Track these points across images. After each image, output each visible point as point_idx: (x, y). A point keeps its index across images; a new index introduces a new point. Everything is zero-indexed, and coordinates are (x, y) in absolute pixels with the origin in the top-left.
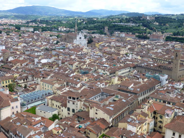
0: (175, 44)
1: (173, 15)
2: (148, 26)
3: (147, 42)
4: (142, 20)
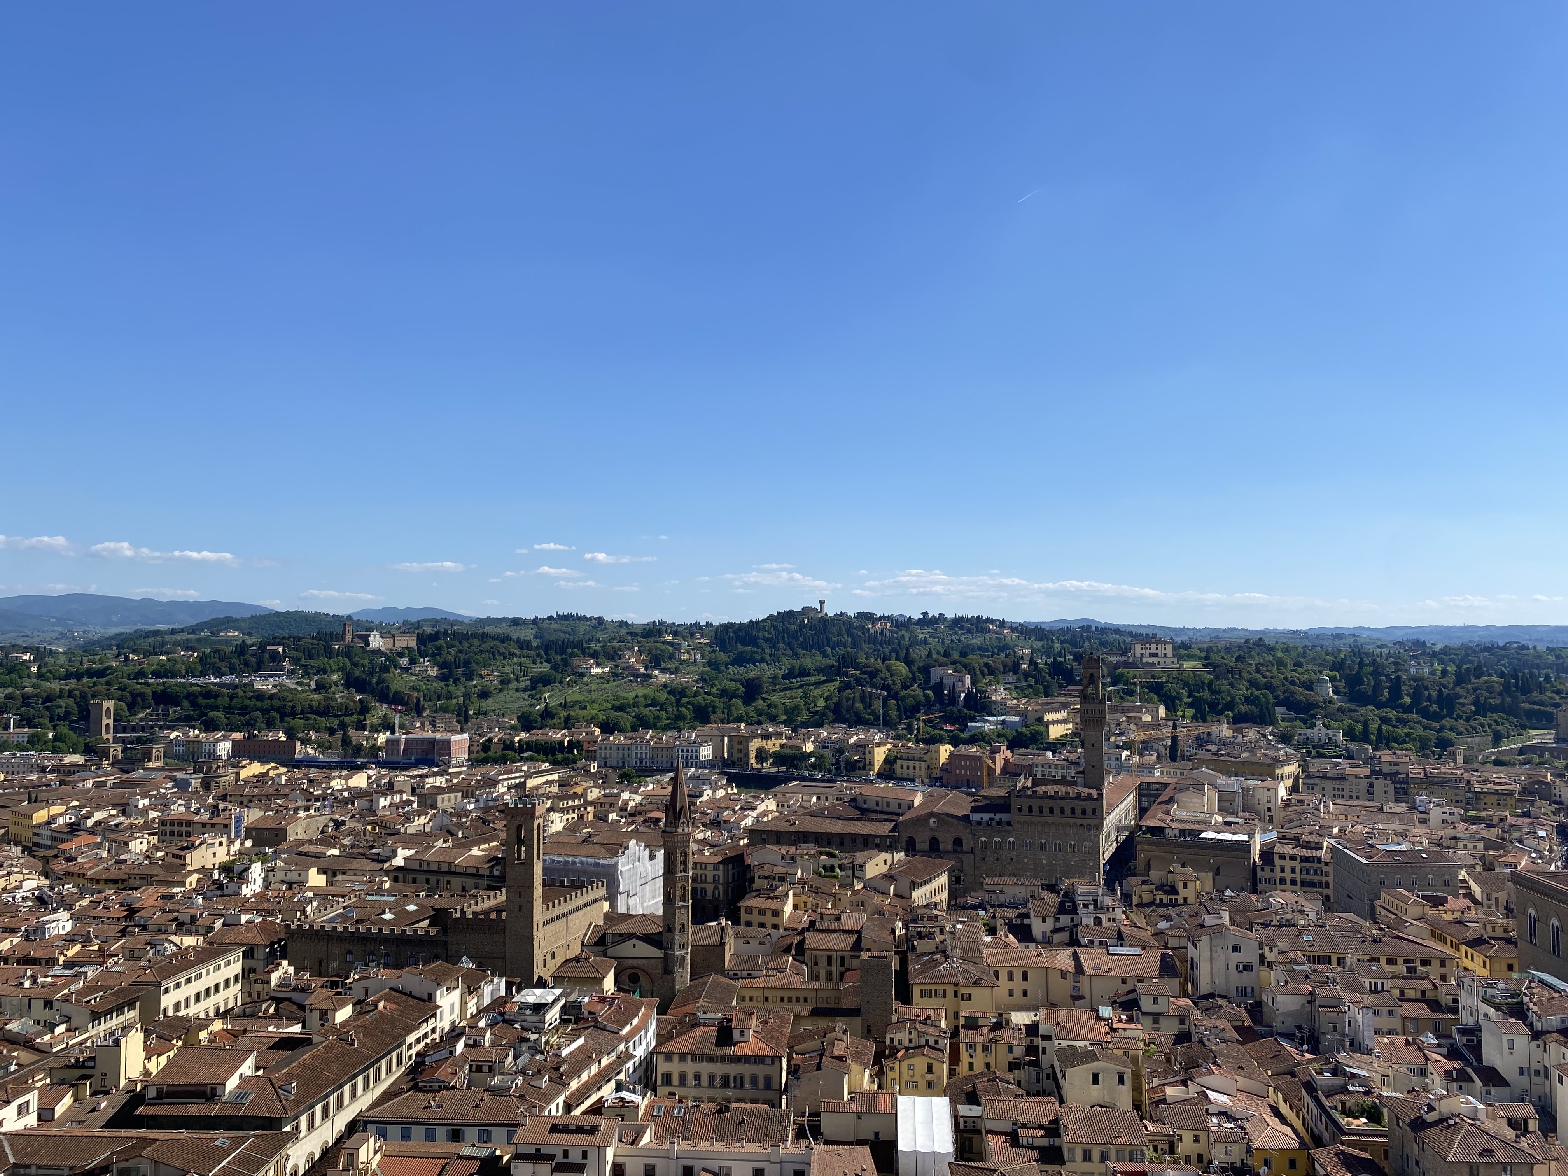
0: (529, 776)
1: (516, 622)
2: (378, 683)
3: (369, 777)
4: (339, 653)
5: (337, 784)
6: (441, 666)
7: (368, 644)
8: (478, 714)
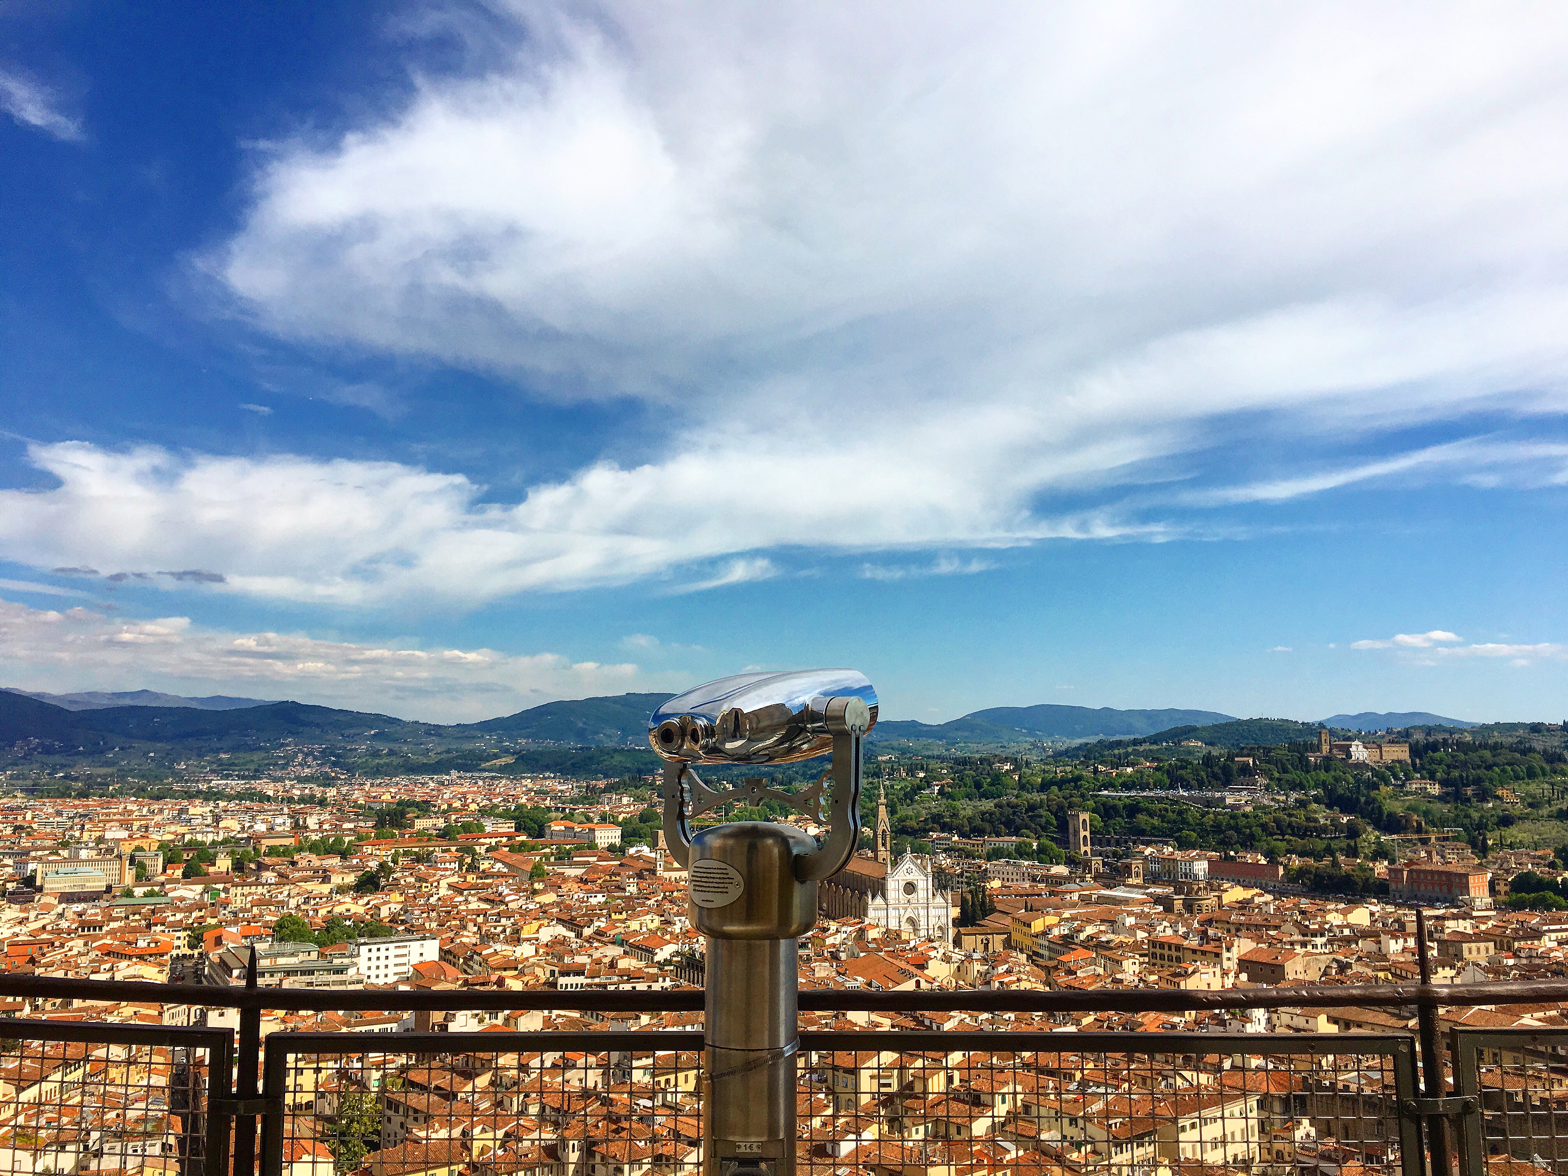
1: (1539, 728)
2: (1367, 803)
3: (1372, 914)
4: (1316, 767)
5: (1334, 919)
6: (1443, 783)
7: (1349, 756)
8: (1501, 845)
